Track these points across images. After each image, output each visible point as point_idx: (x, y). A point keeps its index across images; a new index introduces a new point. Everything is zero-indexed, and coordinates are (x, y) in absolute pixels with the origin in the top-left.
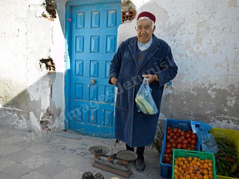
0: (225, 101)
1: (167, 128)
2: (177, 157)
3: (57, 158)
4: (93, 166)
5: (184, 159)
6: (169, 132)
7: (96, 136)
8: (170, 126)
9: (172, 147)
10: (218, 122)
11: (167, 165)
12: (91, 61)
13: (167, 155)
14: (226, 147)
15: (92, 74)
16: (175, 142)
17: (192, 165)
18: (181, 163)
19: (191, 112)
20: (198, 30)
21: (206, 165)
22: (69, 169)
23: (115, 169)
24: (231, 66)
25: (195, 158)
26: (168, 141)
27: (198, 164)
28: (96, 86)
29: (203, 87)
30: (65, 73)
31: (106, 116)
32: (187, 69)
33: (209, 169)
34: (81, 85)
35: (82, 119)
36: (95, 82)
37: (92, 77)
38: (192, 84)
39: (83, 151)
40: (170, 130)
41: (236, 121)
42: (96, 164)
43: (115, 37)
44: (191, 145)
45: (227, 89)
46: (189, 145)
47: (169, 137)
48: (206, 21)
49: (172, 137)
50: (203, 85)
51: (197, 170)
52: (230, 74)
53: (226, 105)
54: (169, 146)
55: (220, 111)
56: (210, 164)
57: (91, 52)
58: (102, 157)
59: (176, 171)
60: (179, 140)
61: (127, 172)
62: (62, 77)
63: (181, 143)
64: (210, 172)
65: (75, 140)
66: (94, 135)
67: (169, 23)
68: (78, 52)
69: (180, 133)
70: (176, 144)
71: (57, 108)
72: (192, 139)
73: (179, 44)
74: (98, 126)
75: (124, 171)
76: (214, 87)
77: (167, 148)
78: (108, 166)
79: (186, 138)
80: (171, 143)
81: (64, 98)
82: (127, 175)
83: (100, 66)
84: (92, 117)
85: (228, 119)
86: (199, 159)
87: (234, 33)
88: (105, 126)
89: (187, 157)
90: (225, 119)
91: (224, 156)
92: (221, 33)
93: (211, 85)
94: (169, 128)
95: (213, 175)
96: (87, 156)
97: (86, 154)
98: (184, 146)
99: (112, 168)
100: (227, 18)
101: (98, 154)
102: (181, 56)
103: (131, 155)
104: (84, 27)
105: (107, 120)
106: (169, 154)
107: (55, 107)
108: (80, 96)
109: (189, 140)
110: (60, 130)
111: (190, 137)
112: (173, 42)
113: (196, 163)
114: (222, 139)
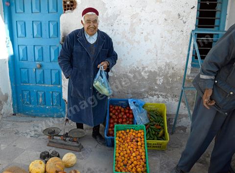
0: (155, 80)
1: (110, 106)
2: (118, 131)
3: (12, 143)
4: (48, 145)
5: (123, 131)
6: (111, 109)
7: (46, 117)
8: (112, 105)
9: (114, 122)
10: (151, 97)
11: (111, 137)
12: (34, 46)
13: (110, 129)
14: (156, 117)
15: (36, 59)
16: (116, 118)
17: (129, 135)
18: (121, 135)
19: (129, 91)
20: (132, 21)
21: (139, 135)
22: (26, 151)
23: (68, 145)
24: (159, 52)
25: (132, 130)
26: (111, 117)
27: (134, 134)
28: (42, 70)
29: (138, 70)
30: (9, 58)
31: (54, 98)
32: (124, 55)
33: (142, 137)
34: (26, 70)
35: (30, 102)
36: (41, 66)
37: (37, 61)
38: (129, 67)
39: (36, 133)
40: (112, 108)
41: (164, 96)
42: (51, 144)
43: (57, 23)
44: (129, 118)
45: (156, 71)
46: (128, 119)
47: (111, 114)
48: (138, 13)
49: (114, 114)
50: (138, 68)
51: (133, 139)
52: (158, 58)
53: (156, 84)
54: (112, 121)
55: (151, 89)
56: (142, 133)
57: (34, 37)
58: (55, 137)
59: (117, 142)
60: (120, 116)
61: (79, 147)
62: (6, 62)
63: (121, 118)
64: (143, 139)
65: (26, 123)
66: (44, 116)
67: (107, 14)
68: (20, 37)
69: (120, 110)
70: (118, 119)
71: (4, 94)
72: (130, 114)
73: (117, 33)
74: (47, 107)
75: (76, 146)
76: (146, 69)
77: (110, 123)
78: (62, 144)
79: (125, 113)
80: (114, 119)
81: (9, 83)
82: (78, 149)
83: (44, 51)
84: (41, 100)
85: (158, 95)
86: (135, 131)
87: (160, 24)
88: (54, 107)
89: (125, 130)
90: (155, 95)
91: (154, 125)
92: (150, 24)
93: (144, 68)
94: (111, 106)
95: (144, 141)
96: (41, 137)
97: (39, 135)
98: (124, 120)
99: (65, 145)
100: (155, 12)
101: (52, 135)
102: (119, 43)
103: (81, 132)
104: (24, 11)
105: (55, 101)
106: (112, 128)
107: (2, 93)
108: (27, 80)
109: (128, 115)
110: (9, 115)
111: (129, 113)
112: (111, 31)
113: (132, 134)
114: (154, 111)
